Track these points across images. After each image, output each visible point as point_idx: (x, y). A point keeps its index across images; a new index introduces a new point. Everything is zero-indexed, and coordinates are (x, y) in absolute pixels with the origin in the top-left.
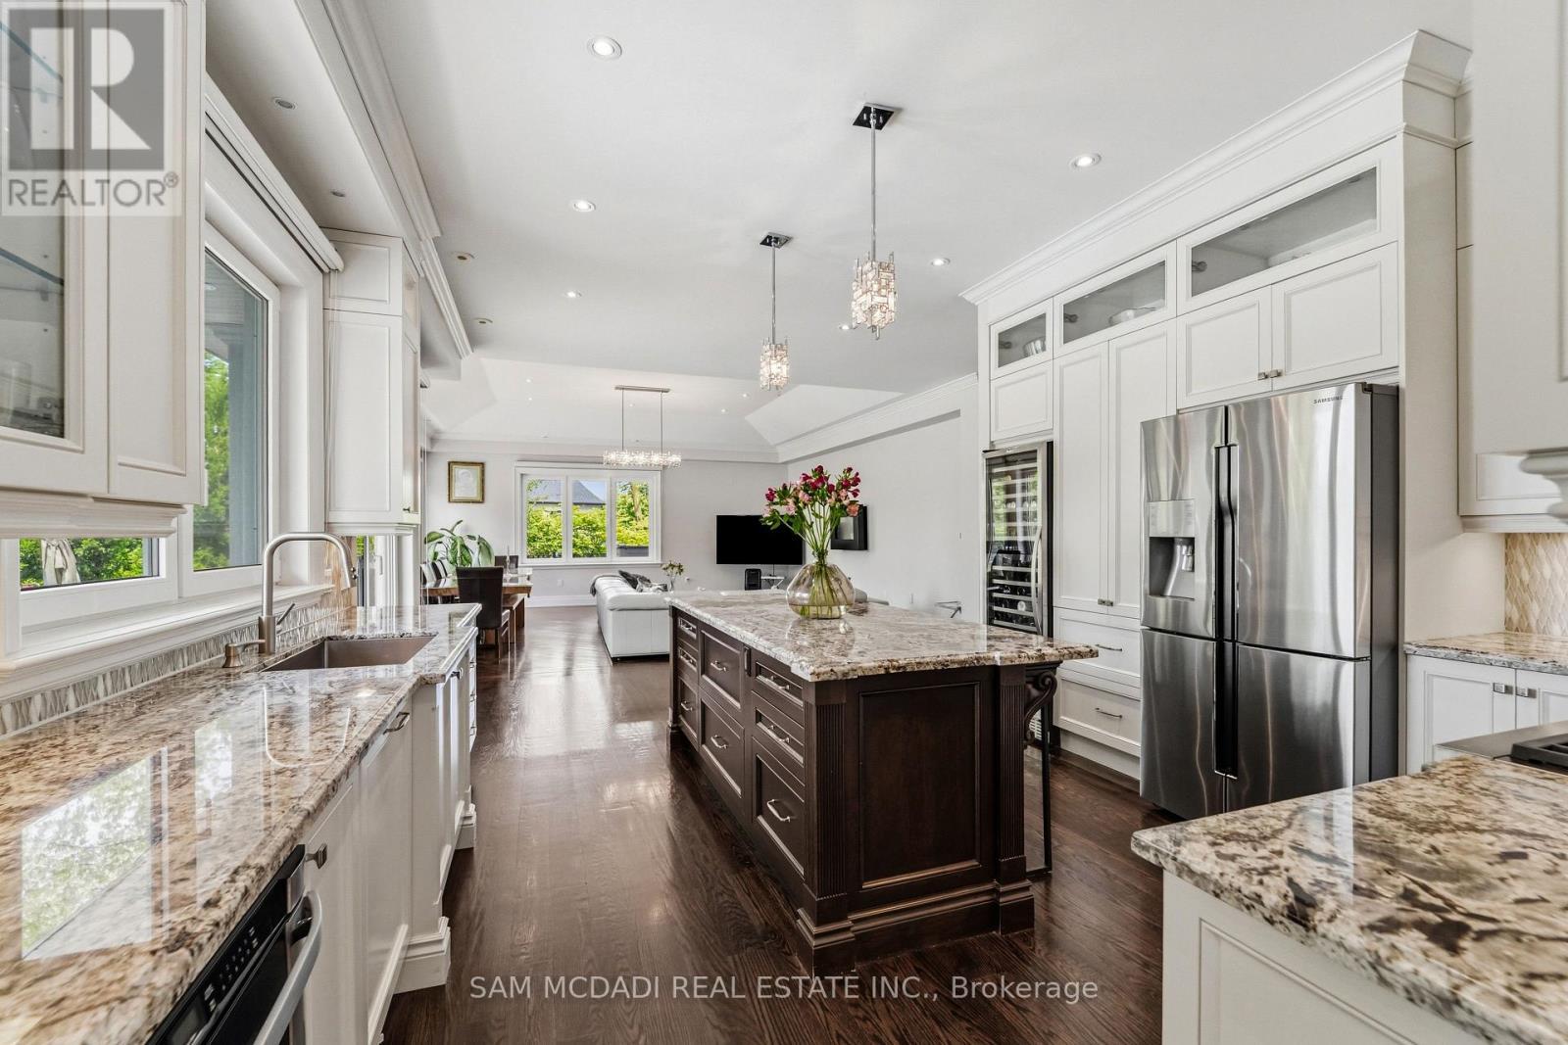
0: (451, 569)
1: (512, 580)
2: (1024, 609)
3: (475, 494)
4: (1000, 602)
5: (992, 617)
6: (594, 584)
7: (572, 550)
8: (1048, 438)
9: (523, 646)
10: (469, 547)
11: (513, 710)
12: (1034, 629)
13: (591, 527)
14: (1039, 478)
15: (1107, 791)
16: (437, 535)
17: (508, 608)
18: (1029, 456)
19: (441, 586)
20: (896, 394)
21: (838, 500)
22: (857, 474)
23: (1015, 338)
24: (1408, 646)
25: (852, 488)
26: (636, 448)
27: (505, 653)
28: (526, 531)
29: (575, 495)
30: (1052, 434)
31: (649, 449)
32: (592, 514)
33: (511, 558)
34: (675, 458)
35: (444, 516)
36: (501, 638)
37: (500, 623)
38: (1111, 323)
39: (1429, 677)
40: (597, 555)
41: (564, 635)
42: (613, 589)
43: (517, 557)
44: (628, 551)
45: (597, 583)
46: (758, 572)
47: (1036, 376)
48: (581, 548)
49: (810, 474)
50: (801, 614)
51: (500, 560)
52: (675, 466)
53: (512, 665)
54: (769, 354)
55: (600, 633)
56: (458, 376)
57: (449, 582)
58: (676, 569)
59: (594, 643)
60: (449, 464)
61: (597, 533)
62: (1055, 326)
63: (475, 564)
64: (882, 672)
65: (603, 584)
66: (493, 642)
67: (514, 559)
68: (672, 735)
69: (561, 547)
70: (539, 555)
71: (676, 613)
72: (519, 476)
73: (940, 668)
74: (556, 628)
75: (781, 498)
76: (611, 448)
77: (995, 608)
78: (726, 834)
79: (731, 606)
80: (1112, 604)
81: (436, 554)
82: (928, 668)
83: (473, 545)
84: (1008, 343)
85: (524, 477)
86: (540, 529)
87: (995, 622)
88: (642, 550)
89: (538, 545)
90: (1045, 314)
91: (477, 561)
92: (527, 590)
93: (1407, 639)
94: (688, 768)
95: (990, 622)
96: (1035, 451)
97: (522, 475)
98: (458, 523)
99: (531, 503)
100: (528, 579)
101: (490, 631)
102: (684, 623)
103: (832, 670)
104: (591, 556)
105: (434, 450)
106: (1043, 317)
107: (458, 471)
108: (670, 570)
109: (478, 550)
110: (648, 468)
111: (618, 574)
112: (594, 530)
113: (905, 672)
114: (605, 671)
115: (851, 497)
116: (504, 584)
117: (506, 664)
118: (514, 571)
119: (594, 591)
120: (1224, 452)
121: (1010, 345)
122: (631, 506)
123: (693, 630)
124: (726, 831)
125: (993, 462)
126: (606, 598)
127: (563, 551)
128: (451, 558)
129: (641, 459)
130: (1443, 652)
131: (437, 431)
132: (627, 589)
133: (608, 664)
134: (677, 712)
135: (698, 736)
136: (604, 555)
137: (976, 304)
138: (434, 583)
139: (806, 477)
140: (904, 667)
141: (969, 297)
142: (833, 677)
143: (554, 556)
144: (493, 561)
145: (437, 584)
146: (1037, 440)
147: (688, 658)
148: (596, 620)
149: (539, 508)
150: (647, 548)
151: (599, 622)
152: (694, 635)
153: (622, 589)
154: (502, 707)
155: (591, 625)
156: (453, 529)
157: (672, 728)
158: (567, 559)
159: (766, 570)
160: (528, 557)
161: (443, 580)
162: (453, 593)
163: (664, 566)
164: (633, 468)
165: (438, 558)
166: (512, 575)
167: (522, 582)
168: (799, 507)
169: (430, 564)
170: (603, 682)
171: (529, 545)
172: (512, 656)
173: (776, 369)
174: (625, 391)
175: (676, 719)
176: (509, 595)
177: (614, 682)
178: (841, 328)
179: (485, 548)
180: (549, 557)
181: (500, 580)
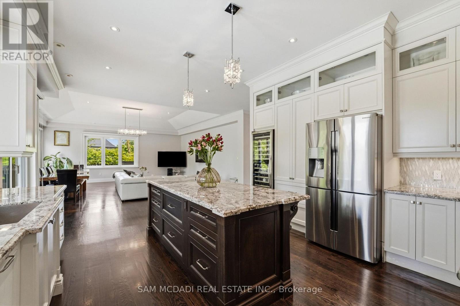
0: (55, 170)
1: (81, 174)
2: (265, 181)
3: (66, 143)
4: (257, 179)
5: (254, 183)
6: (114, 174)
7: (105, 163)
8: (273, 128)
9: (86, 198)
10: (63, 162)
11: (82, 224)
12: (269, 187)
13: (111, 154)
14: (270, 141)
15: (295, 237)
16: (49, 157)
17: (79, 184)
18: (268, 134)
19: (50, 176)
20: (218, 115)
21: (217, 145)
22: (221, 136)
23: (261, 98)
24: (386, 191)
25: (221, 141)
26: (129, 129)
27: (78, 201)
28: (86, 156)
29: (106, 144)
30: (274, 127)
31: (135, 129)
32: (112, 150)
33: (81, 166)
34: (145, 132)
35: (51, 150)
36: (76, 195)
37: (76, 190)
38: (292, 94)
39: (391, 200)
40: (115, 164)
41: (102, 193)
42: (122, 176)
43: (83, 165)
44: (127, 163)
45: (115, 174)
46: (172, 169)
47: (269, 109)
48: (108, 162)
49: (205, 136)
50: (201, 185)
51: (76, 167)
52: (144, 135)
53: (81, 205)
54: (187, 94)
55: (117, 191)
56: (58, 96)
57: (54, 175)
58: (144, 169)
59: (114, 195)
60: (55, 131)
61: (115, 157)
62: (275, 94)
63: (65, 168)
64: (248, 210)
65: (117, 174)
66: (72, 196)
67: (82, 166)
68: (149, 231)
69: (101, 162)
70: (92, 164)
71: (150, 186)
72: (84, 137)
73: (266, 207)
74: (99, 190)
75: (195, 144)
76: (121, 128)
77: (256, 181)
78: (175, 270)
79: (173, 183)
80: (293, 179)
81: (48, 164)
82: (262, 207)
83: (65, 161)
84: (259, 99)
85: (86, 137)
86: (92, 155)
87: (255, 185)
88: (132, 163)
89: (91, 161)
90: (272, 91)
91: (66, 167)
92: (87, 177)
93: (384, 189)
94: (156, 243)
95: (254, 185)
96: (269, 132)
97: (85, 136)
98: (58, 153)
99: (88, 147)
100: (88, 173)
101: (72, 193)
102: (154, 189)
103: (231, 212)
104: (112, 165)
105: (48, 126)
106: (271, 91)
107: (58, 134)
108: (142, 169)
109: (66, 163)
110: (134, 135)
111: (123, 171)
112: (113, 156)
113: (255, 210)
114: (119, 206)
115: (221, 145)
116: (78, 175)
117: (78, 205)
118: (82, 170)
119: (114, 177)
120: (333, 133)
121: (260, 99)
122: (126, 148)
123: (159, 192)
124: (175, 269)
125: (255, 135)
126: (119, 179)
127: (102, 163)
128: (55, 166)
129: (132, 132)
130: (396, 192)
131: (49, 119)
132: (127, 176)
133: (120, 203)
134: (151, 222)
135: (161, 231)
136: (117, 164)
137: (249, 86)
138: (47, 175)
139: (204, 137)
140: (255, 208)
141: (247, 84)
142: (232, 215)
143: (98, 165)
144: (73, 166)
145: (48, 176)
146: (269, 129)
147: (156, 202)
148: (115, 187)
149: (92, 148)
150: (133, 162)
151: (116, 187)
152: (159, 194)
153: (125, 176)
154: (76, 223)
155: (113, 189)
156: (56, 155)
157: (149, 228)
158: (103, 166)
159: (175, 169)
160: (88, 165)
161: (51, 174)
162: (55, 179)
163: (140, 168)
164: (128, 135)
165: (49, 166)
166: (81, 172)
167: (85, 174)
168: (202, 147)
169: (45, 168)
170: (118, 210)
171: (88, 161)
172: (81, 202)
173: (188, 100)
174: (126, 109)
175: (150, 224)
176: (80, 180)
177: (123, 210)
178: (205, 91)
179: (69, 162)
180: (96, 165)
181: (76, 174)
